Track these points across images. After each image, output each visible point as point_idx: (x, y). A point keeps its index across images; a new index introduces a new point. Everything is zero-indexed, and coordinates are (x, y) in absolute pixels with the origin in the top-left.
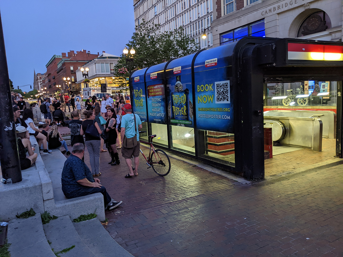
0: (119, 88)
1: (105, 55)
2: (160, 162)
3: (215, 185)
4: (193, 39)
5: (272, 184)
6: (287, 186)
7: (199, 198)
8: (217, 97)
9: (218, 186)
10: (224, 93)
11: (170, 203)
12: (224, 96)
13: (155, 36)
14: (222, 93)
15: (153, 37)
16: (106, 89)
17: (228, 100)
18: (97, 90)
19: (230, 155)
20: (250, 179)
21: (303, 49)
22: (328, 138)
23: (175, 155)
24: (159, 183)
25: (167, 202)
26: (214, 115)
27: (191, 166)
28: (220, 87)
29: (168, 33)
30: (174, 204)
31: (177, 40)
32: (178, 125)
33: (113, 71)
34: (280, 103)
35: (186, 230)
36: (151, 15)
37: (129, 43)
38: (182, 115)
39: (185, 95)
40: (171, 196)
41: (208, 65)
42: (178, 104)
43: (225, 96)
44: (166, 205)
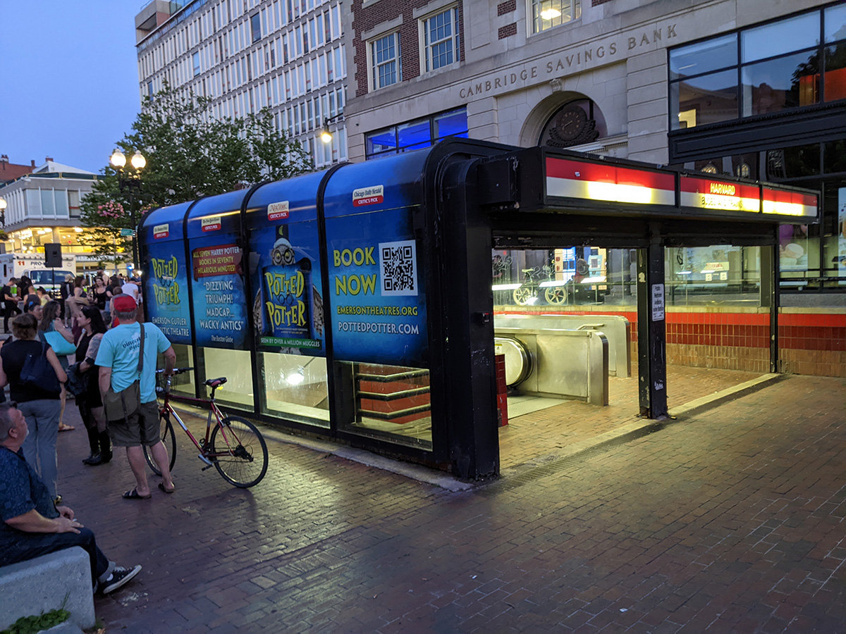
0: (95, 256)
1: (53, 169)
2: (239, 451)
3: (387, 500)
4: (296, 141)
5: (520, 486)
6: (552, 489)
7: (352, 537)
8: (385, 280)
9: (396, 501)
10: (402, 271)
11: (278, 558)
12: (402, 277)
13: (197, 128)
14: (399, 270)
15: (192, 129)
16: (61, 259)
17: (412, 288)
18: (34, 260)
19: (415, 422)
20: (469, 478)
21: (576, 173)
22: (616, 376)
23: (273, 430)
24: (238, 508)
25: (269, 557)
26: (380, 325)
27: (319, 457)
28: (392, 257)
29: (233, 122)
30: (288, 558)
31: (255, 142)
32: (281, 351)
33: (76, 212)
34: (508, 299)
35: (332, 626)
36: (183, 73)
37: (125, 140)
38: (295, 326)
39: (300, 274)
40: (277, 540)
41: (361, 202)
42: (281, 297)
43: (404, 277)
44: (266, 564)
